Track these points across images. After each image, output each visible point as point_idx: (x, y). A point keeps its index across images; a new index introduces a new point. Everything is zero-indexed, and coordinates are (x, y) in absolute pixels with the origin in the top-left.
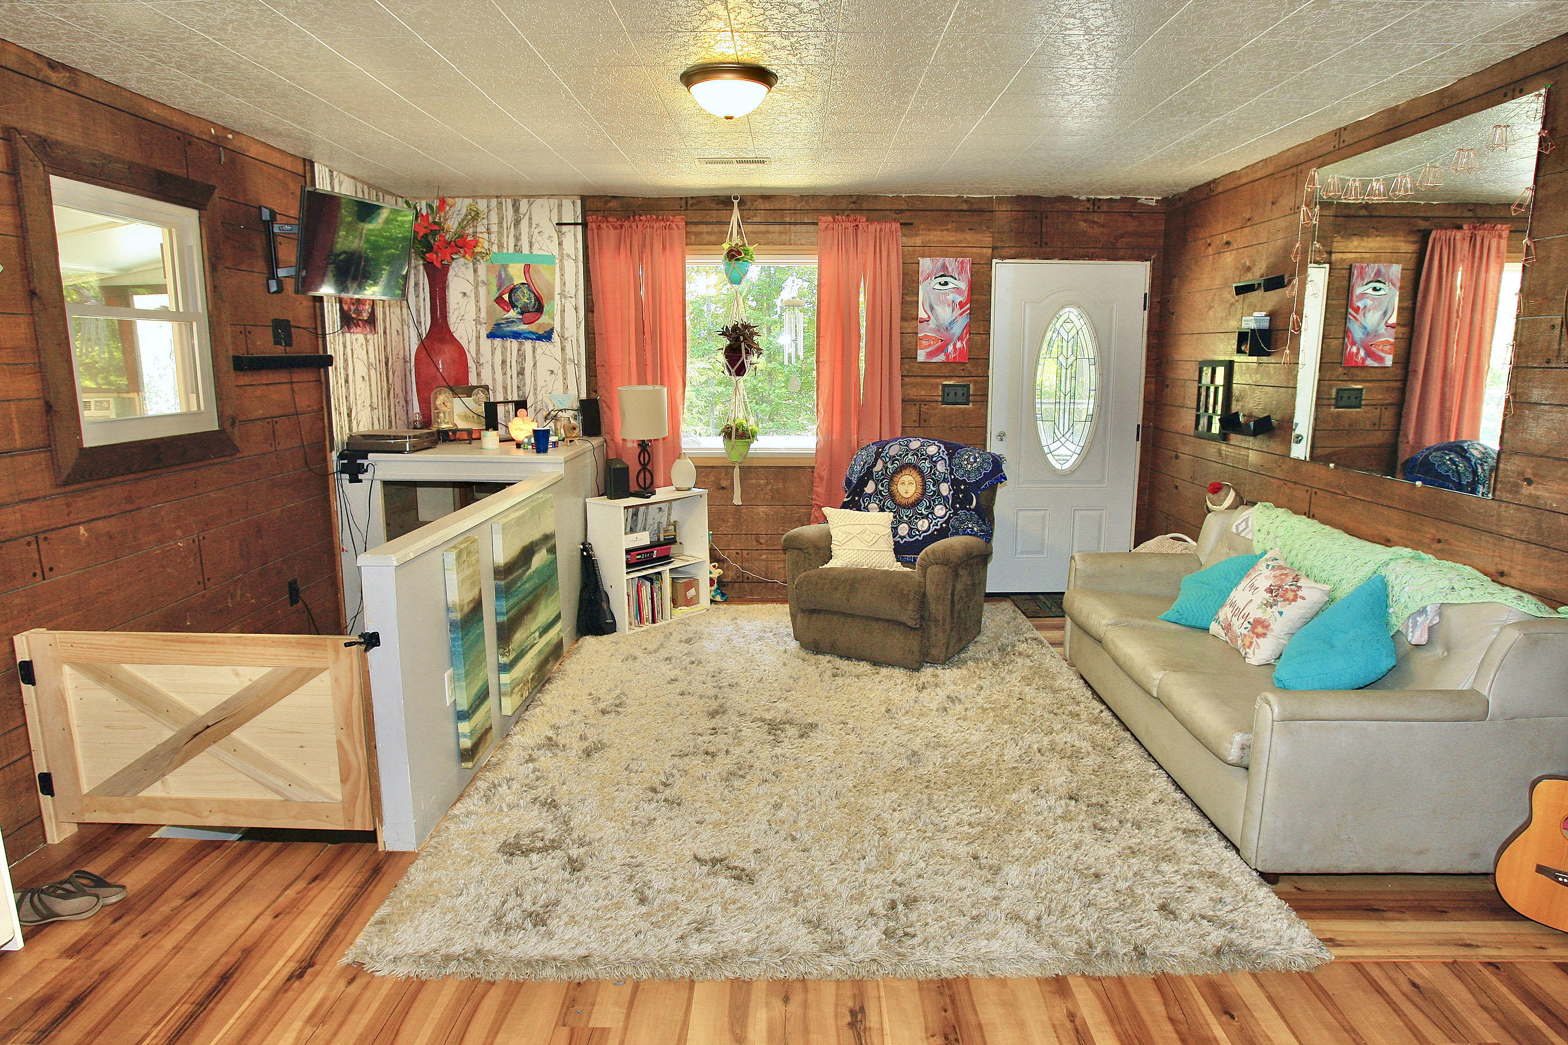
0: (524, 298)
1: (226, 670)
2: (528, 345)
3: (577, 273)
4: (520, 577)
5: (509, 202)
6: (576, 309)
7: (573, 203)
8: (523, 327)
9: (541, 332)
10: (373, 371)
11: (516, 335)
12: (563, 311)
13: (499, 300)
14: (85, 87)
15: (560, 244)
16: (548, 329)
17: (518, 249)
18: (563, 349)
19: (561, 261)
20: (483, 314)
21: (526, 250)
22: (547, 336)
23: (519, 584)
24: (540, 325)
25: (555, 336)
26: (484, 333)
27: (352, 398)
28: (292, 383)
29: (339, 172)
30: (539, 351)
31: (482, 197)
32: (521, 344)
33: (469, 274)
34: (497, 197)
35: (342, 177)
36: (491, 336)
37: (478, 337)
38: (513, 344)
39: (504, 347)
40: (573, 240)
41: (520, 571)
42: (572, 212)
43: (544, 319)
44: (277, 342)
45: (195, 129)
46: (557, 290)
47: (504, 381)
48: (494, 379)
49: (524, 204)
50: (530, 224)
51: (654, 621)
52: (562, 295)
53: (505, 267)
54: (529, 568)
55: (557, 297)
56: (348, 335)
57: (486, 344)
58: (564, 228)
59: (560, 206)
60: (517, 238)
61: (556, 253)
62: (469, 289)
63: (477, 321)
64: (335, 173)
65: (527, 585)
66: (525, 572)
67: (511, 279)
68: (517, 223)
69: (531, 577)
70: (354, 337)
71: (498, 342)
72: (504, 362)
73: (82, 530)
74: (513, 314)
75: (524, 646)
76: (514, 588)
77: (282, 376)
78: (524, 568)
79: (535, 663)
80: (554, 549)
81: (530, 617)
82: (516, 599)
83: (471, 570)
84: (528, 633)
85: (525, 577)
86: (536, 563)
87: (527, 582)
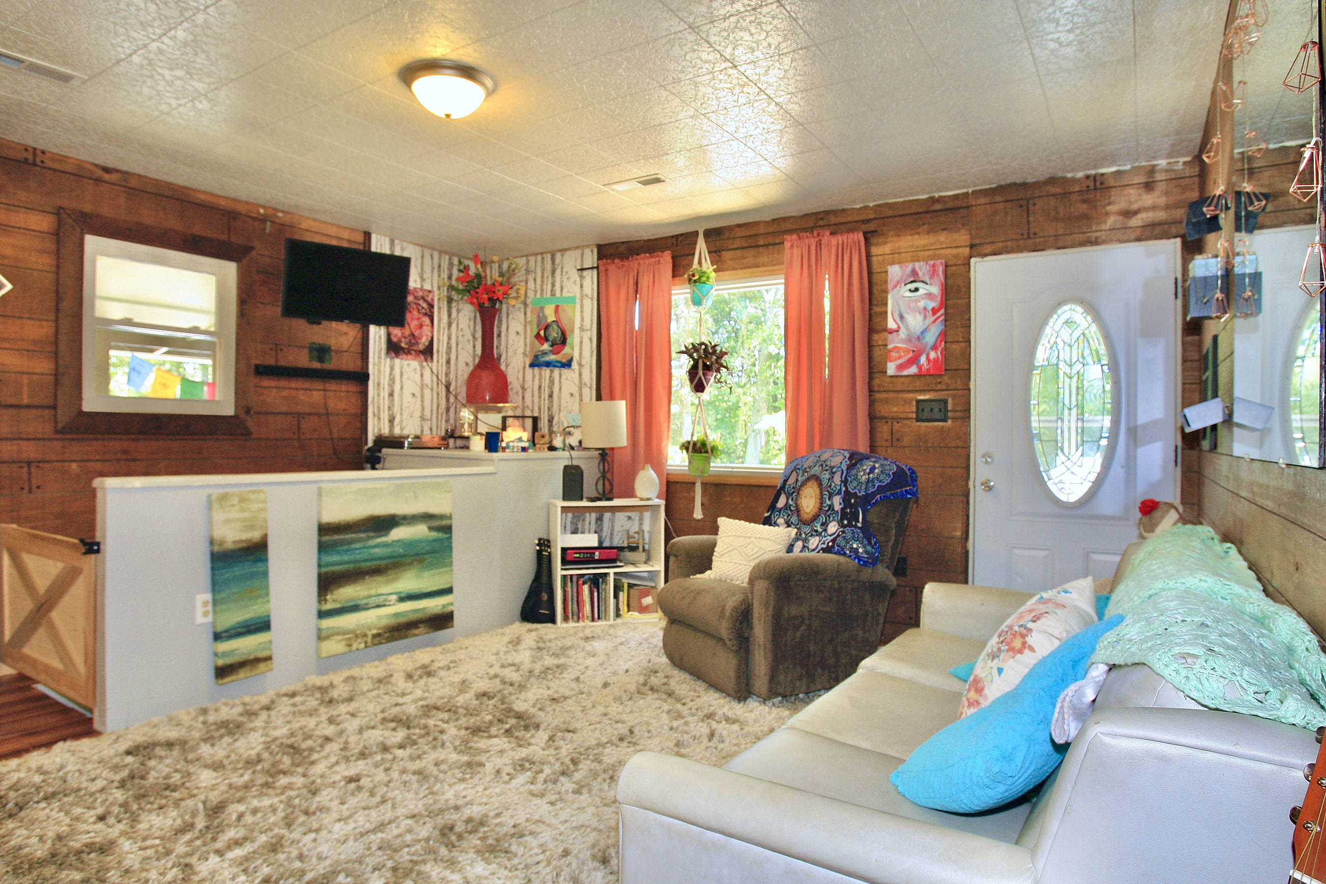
0: (554, 334)
2: (556, 371)
3: (592, 309)
5: (549, 256)
6: (591, 340)
7: (592, 251)
8: (552, 357)
9: (564, 361)
11: (548, 364)
12: (581, 343)
13: (538, 336)
14: (133, 183)
15: (582, 286)
16: (569, 358)
17: (553, 294)
18: (580, 374)
19: (582, 301)
20: (528, 349)
21: (558, 294)
22: (568, 364)
23: (358, 545)
24: (564, 355)
25: (575, 365)
26: (527, 365)
28: (325, 390)
29: (402, 241)
30: (563, 377)
31: (532, 255)
32: (552, 371)
33: (522, 316)
34: (541, 254)
35: (405, 245)
36: (532, 365)
37: (524, 367)
38: (546, 372)
39: (540, 375)
40: (590, 280)
41: (363, 535)
42: (590, 258)
43: (567, 350)
44: (312, 360)
45: (242, 209)
46: (577, 324)
47: (540, 401)
48: (533, 402)
49: (558, 256)
50: (562, 272)
51: (593, 620)
52: (582, 329)
53: (542, 308)
54: (386, 535)
55: (577, 331)
56: (397, 361)
57: (529, 371)
58: (585, 273)
59: (582, 255)
60: (553, 285)
61: (578, 296)
62: (520, 329)
63: (524, 354)
64: (396, 242)
65: (376, 550)
66: (369, 538)
67: (546, 318)
68: (553, 272)
69: (386, 545)
70: (405, 363)
71: (536, 369)
72: (540, 387)
73: (74, 466)
74: (546, 346)
75: (358, 602)
76: (346, 547)
77: (318, 385)
78: (371, 534)
79: (384, 622)
80: (448, 529)
81: (379, 579)
82: (346, 558)
83: (246, 515)
84: (373, 592)
85: (372, 542)
86: (398, 533)
87: (375, 547)
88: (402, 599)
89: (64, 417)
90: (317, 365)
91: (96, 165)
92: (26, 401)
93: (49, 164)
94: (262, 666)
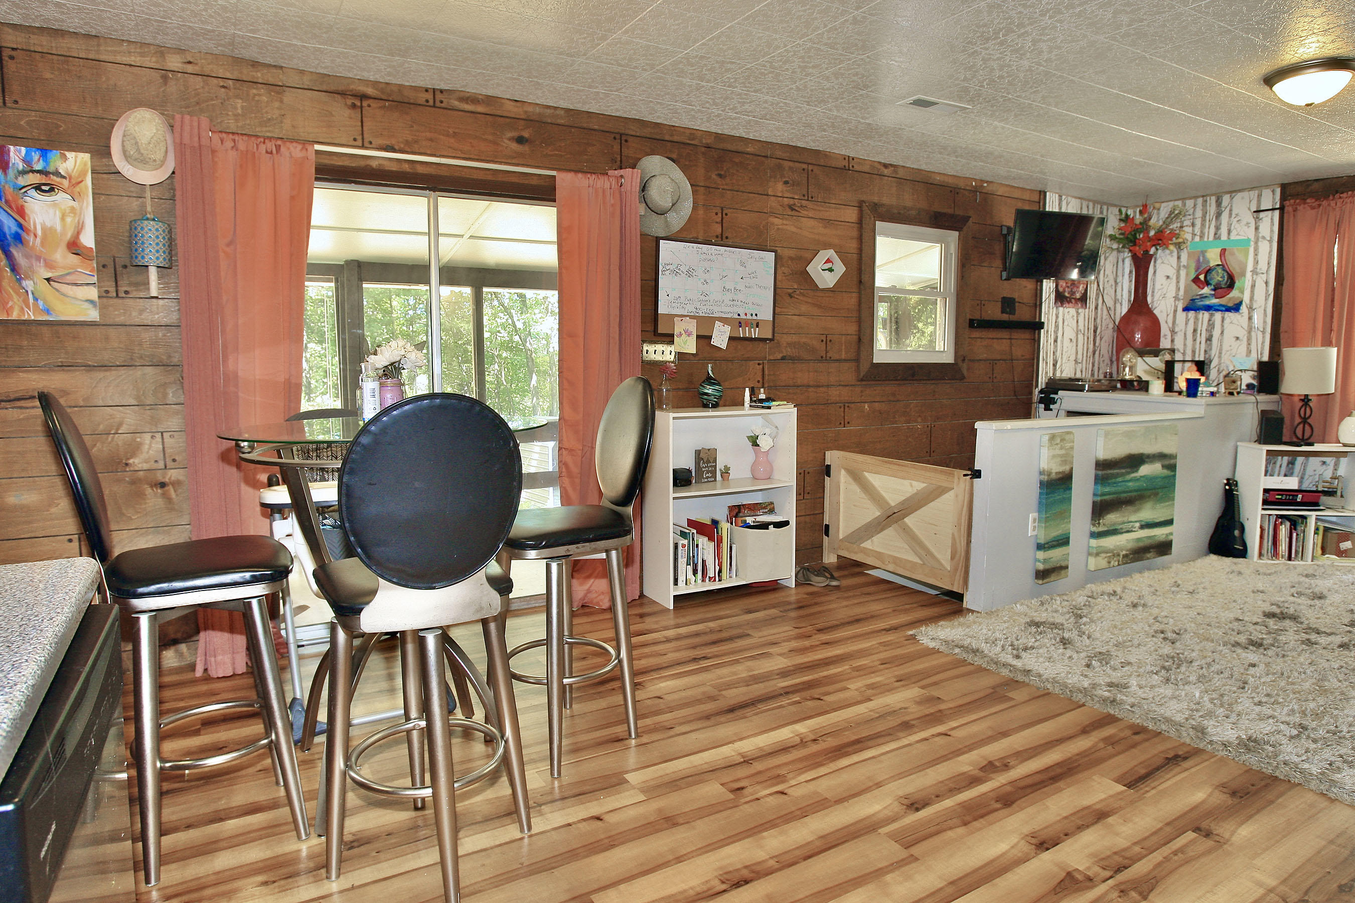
0: (1218, 277)
1: (907, 482)
2: (1218, 316)
3: (1271, 252)
4: (1123, 475)
5: (1214, 199)
6: (1266, 283)
7: (1273, 191)
8: (1214, 301)
9: (1230, 305)
10: (1080, 337)
11: (1208, 308)
12: (1253, 286)
13: (1196, 280)
14: (901, 173)
15: (1257, 228)
16: (1237, 302)
17: (1217, 236)
18: (1250, 318)
19: (1256, 243)
20: (1182, 293)
21: (1224, 237)
22: (1236, 308)
23: (1120, 479)
24: (1230, 299)
25: (1244, 308)
26: (1180, 307)
27: (1058, 354)
28: (1010, 339)
29: (1067, 196)
30: (1227, 321)
31: (1190, 198)
32: (1212, 315)
33: (1174, 261)
34: (1203, 196)
35: (1070, 199)
36: (1186, 309)
37: (1175, 311)
38: (1205, 316)
39: (1196, 319)
40: (1270, 224)
41: (1124, 471)
42: (1271, 198)
43: (1234, 293)
44: (1002, 312)
45: (962, 184)
46: (1250, 267)
47: (1194, 345)
48: (1185, 345)
49: (1226, 199)
50: (1230, 215)
51: (1290, 558)
52: (1255, 272)
53: (1203, 253)
54: (1137, 471)
55: (1249, 275)
56: (1061, 309)
57: (1181, 316)
58: (1262, 215)
59: (1260, 196)
60: (1218, 228)
61: (1252, 237)
62: (1172, 273)
63: (1176, 298)
64: (1064, 197)
65: (1130, 484)
66: (1129, 473)
67: (1208, 262)
68: (1218, 215)
69: (1137, 480)
70: (1066, 310)
71: (1191, 314)
72: (1195, 331)
73: (866, 406)
74: (1206, 290)
75: (1119, 527)
76: (1113, 480)
77: (1004, 334)
78: (1129, 470)
79: (1131, 545)
80: (1172, 468)
81: (1130, 508)
82: (1113, 489)
83: (1063, 452)
84: (1125, 519)
85: (1128, 477)
86: (1145, 470)
87: (1130, 481)
88: (1142, 527)
89: (864, 367)
90: (1005, 317)
91: (880, 163)
92: (843, 357)
93: (857, 168)
94: (1063, 572)
